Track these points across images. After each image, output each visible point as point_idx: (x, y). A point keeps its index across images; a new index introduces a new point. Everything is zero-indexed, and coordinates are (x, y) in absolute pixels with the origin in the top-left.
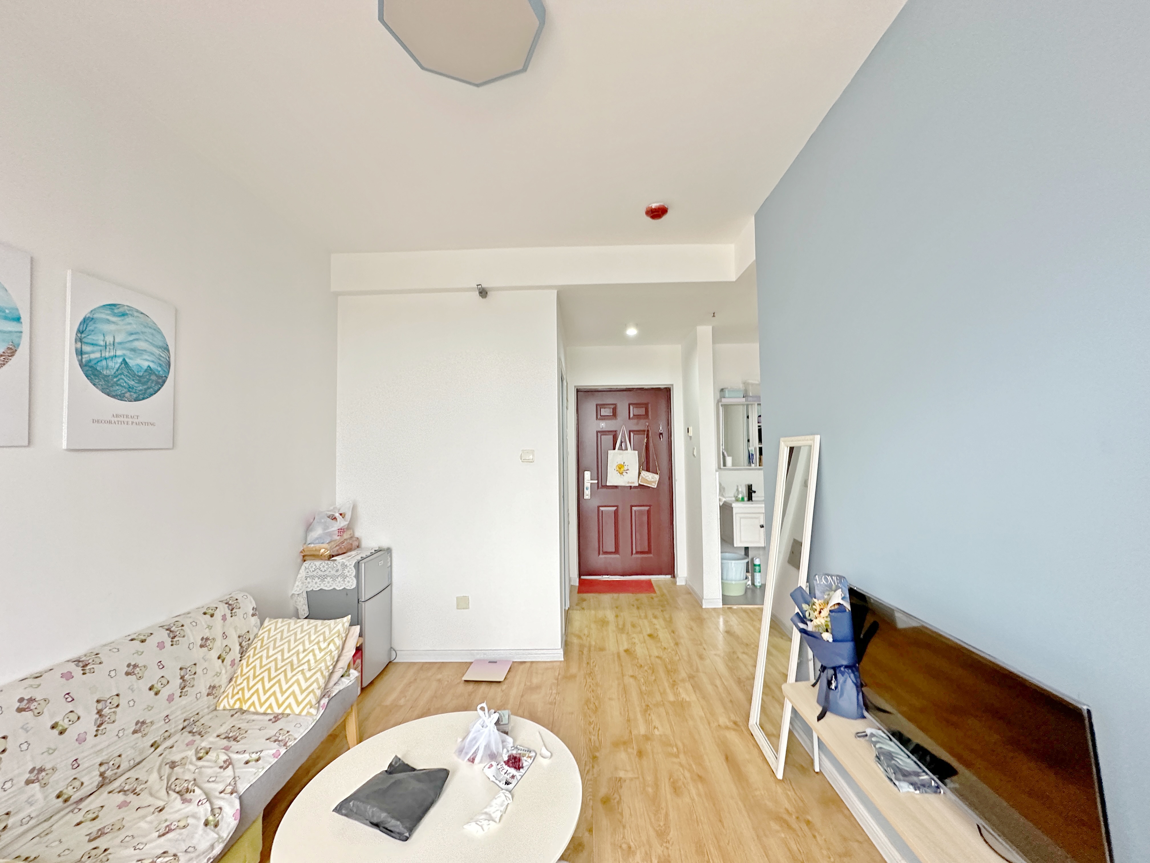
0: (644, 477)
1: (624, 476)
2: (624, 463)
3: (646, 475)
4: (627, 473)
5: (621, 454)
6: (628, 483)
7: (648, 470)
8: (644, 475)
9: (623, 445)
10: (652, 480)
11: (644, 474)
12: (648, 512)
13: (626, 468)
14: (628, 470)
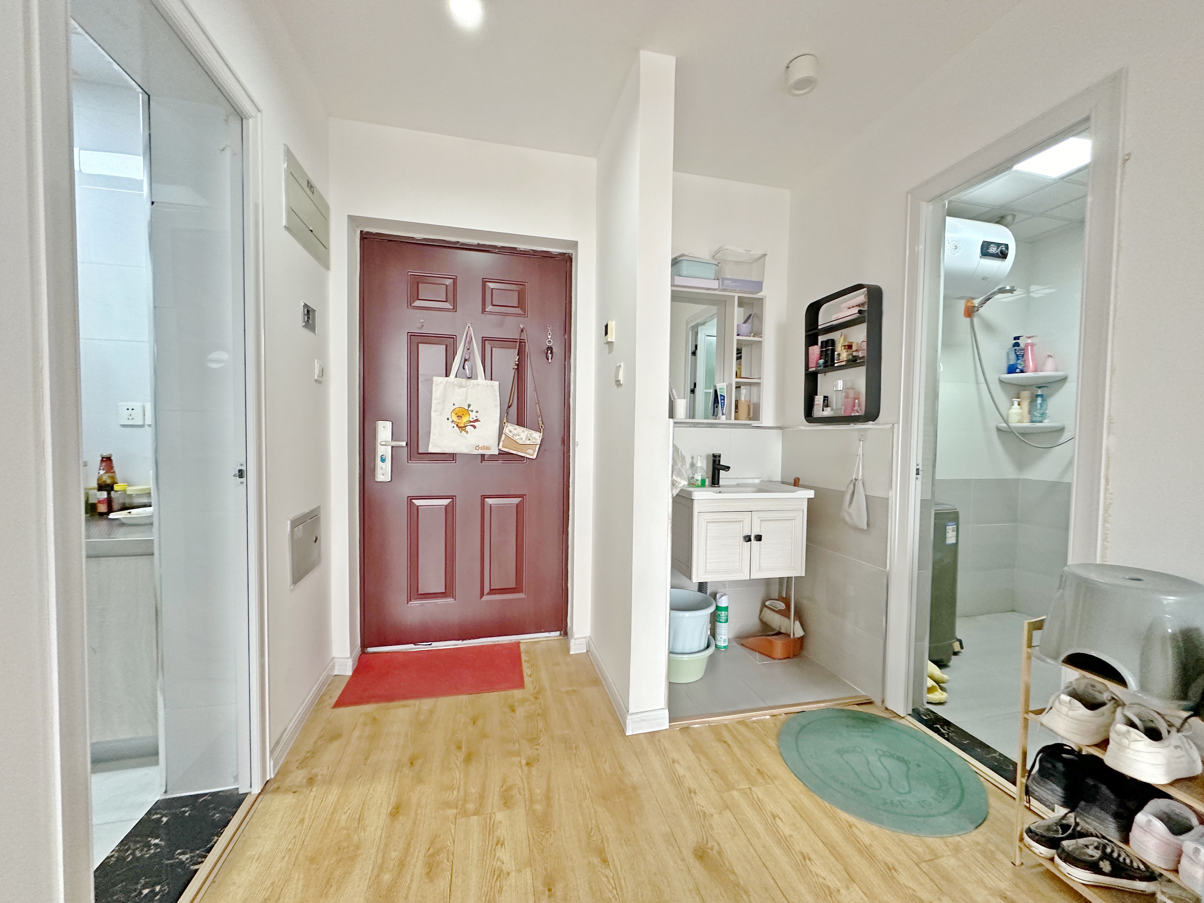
0: (510, 435)
1: (467, 432)
2: (469, 406)
3: (515, 432)
4: (475, 427)
5: (461, 386)
6: (477, 447)
7: (520, 422)
8: (510, 432)
9: (466, 367)
10: (528, 442)
11: (511, 429)
12: (519, 508)
13: (473, 416)
14: (477, 420)
